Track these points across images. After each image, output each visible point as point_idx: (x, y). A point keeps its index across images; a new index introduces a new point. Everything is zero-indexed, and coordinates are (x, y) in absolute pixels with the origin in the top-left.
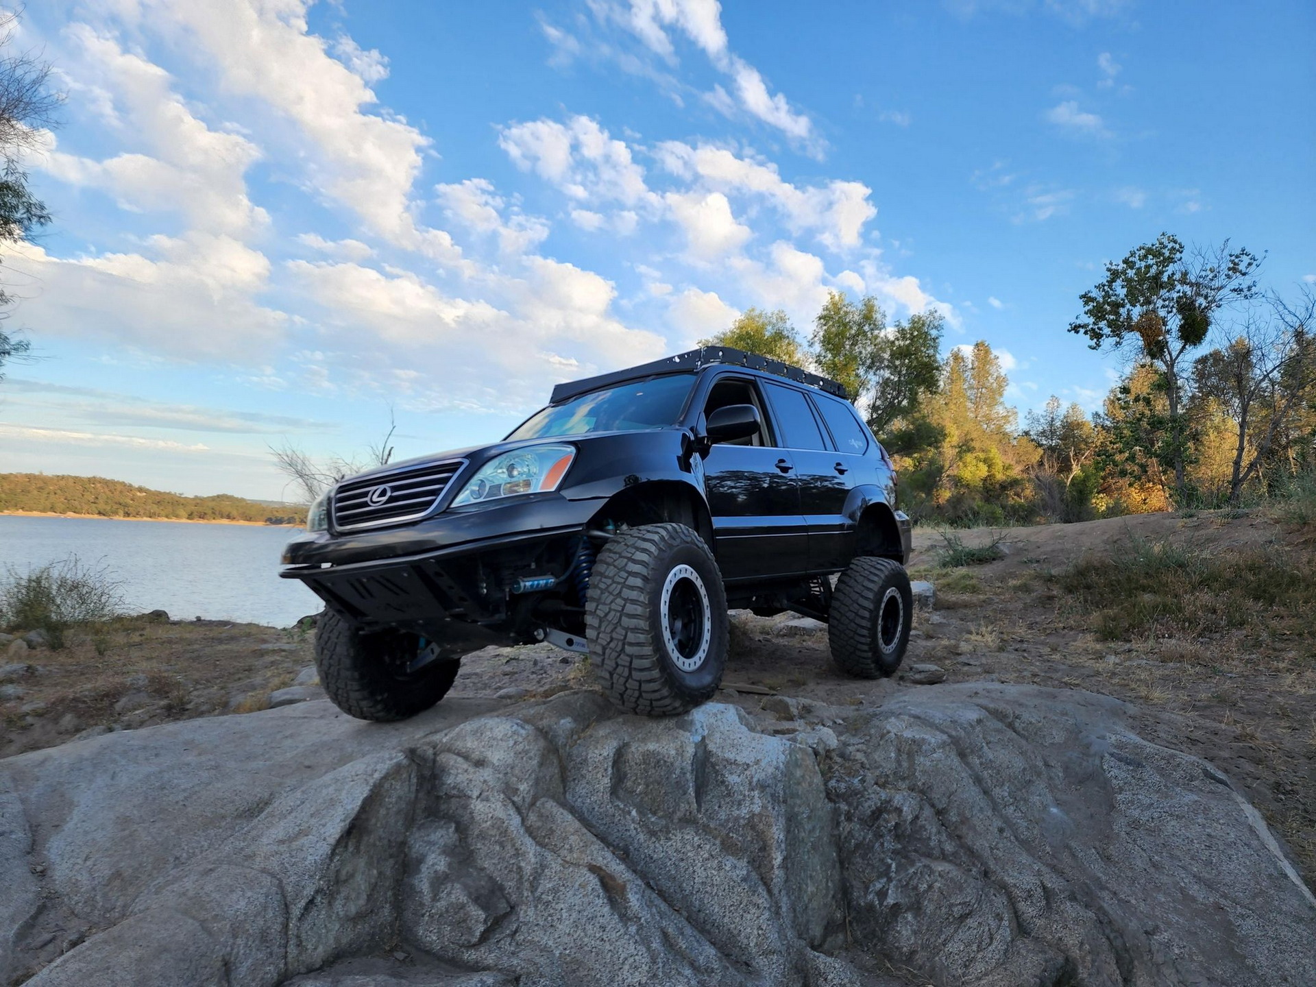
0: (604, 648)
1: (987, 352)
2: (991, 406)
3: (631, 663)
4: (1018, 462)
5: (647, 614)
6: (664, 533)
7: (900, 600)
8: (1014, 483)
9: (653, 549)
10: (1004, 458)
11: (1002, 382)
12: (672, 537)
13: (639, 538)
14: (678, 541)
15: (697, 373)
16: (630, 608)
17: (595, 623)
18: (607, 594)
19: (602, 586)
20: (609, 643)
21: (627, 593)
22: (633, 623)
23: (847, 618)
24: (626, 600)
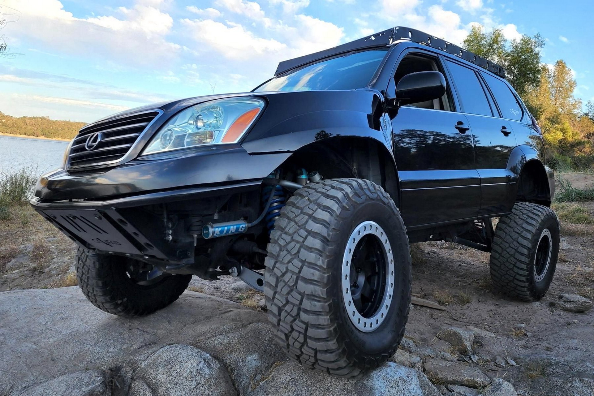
0: (280, 310)
1: (564, 66)
2: (564, 98)
3: (306, 330)
4: (582, 131)
5: (325, 281)
6: (348, 190)
7: (550, 239)
8: (580, 144)
9: (335, 207)
10: (573, 129)
11: (573, 84)
12: (356, 194)
13: (323, 194)
14: (364, 197)
15: (389, 47)
16: (307, 272)
17: (273, 281)
18: (285, 252)
19: (282, 242)
20: (285, 305)
21: (304, 254)
22: (308, 288)
23: (508, 253)
24: (303, 262)
